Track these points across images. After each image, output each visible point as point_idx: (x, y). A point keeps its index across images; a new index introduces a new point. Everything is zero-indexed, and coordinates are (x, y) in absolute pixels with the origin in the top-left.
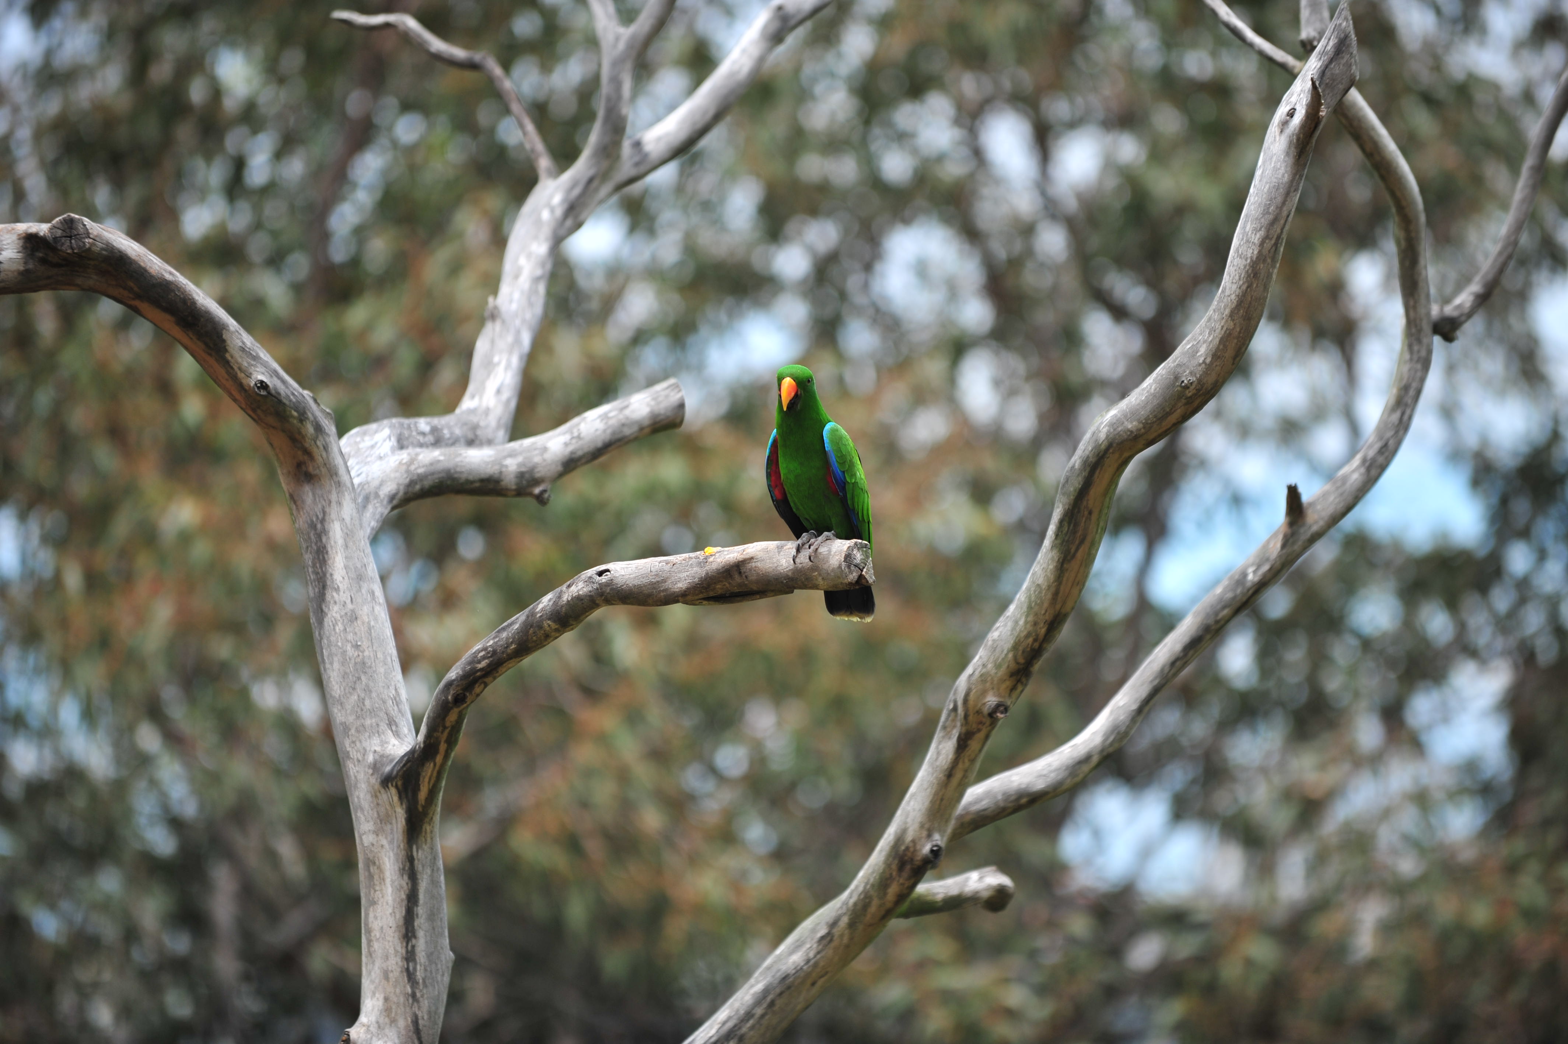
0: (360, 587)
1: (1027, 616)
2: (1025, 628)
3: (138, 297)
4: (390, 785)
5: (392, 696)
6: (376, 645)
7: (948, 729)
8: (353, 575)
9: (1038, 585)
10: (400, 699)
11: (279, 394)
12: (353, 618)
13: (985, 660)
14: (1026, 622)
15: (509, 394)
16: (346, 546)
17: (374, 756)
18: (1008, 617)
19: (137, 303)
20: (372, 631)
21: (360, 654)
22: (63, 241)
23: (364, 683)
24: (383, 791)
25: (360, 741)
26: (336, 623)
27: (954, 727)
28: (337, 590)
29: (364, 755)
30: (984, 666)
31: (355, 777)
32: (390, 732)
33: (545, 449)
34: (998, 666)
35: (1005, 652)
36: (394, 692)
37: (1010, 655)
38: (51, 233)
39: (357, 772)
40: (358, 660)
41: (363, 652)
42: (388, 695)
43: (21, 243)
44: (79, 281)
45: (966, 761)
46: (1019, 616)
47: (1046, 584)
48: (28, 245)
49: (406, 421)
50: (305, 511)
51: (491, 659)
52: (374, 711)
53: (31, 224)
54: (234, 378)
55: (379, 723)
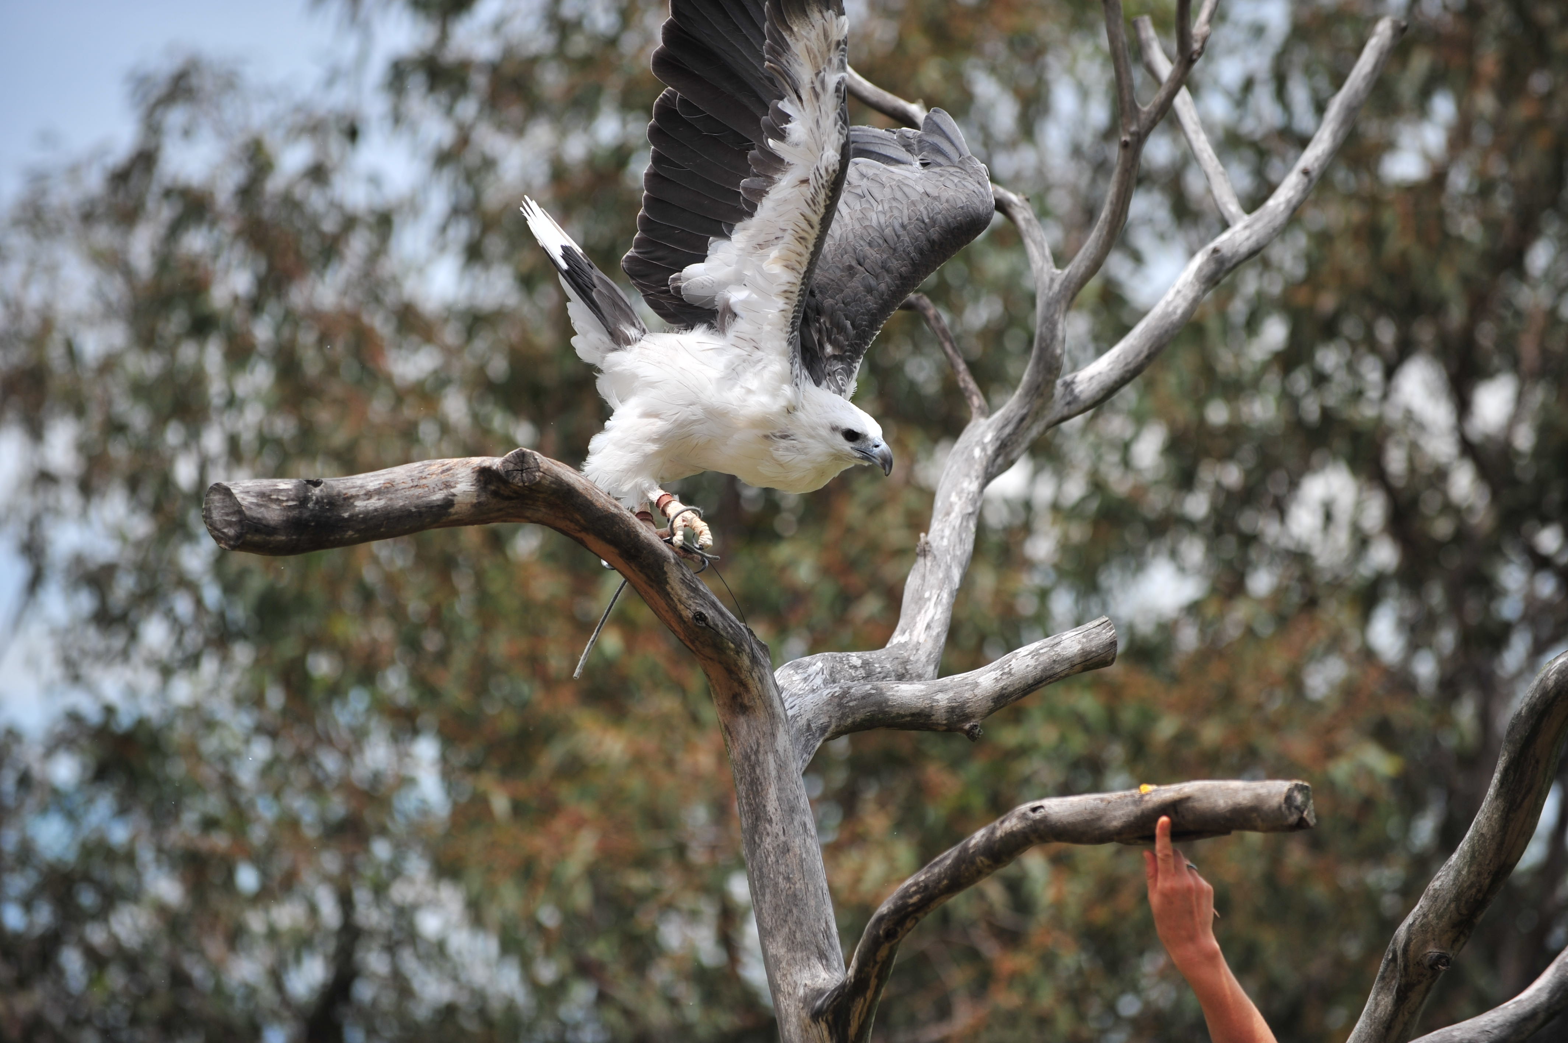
0: (792, 819)
1: (1470, 866)
2: (1469, 878)
3: (585, 529)
4: (820, 1020)
5: (822, 930)
6: (807, 877)
7: (1388, 980)
8: (786, 807)
9: (1482, 834)
10: (830, 932)
11: (717, 625)
12: (786, 849)
13: (1426, 909)
14: (1469, 872)
15: (939, 629)
16: (779, 778)
17: (804, 989)
18: (1450, 866)
19: (582, 535)
20: (804, 863)
21: (792, 886)
22: (515, 474)
23: (795, 915)
24: (813, 1025)
25: (791, 975)
26: (769, 854)
27: (1394, 978)
28: (770, 821)
29: (795, 988)
30: (1425, 915)
31: (786, 1010)
32: (820, 965)
33: (976, 685)
34: (1439, 917)
35: (1447, 902)
36: (824, 925)
37: (1453, 906)
38: (504, 466)
39: (788, 1005)
40: (790, 892)
41: (795, 884)
42: (818, 928)
43: (475, 476)
44: (528, 514)
45: (1406, 1013)
46: (1462, 865)
47: (1490, 833)
48: (481, 478)
49: (839, 655)
50: (739, 742)
51: (923, 894)
52: (805, 944)
53: (484, 458)
54: (675, 610)
55: (810, 956)
